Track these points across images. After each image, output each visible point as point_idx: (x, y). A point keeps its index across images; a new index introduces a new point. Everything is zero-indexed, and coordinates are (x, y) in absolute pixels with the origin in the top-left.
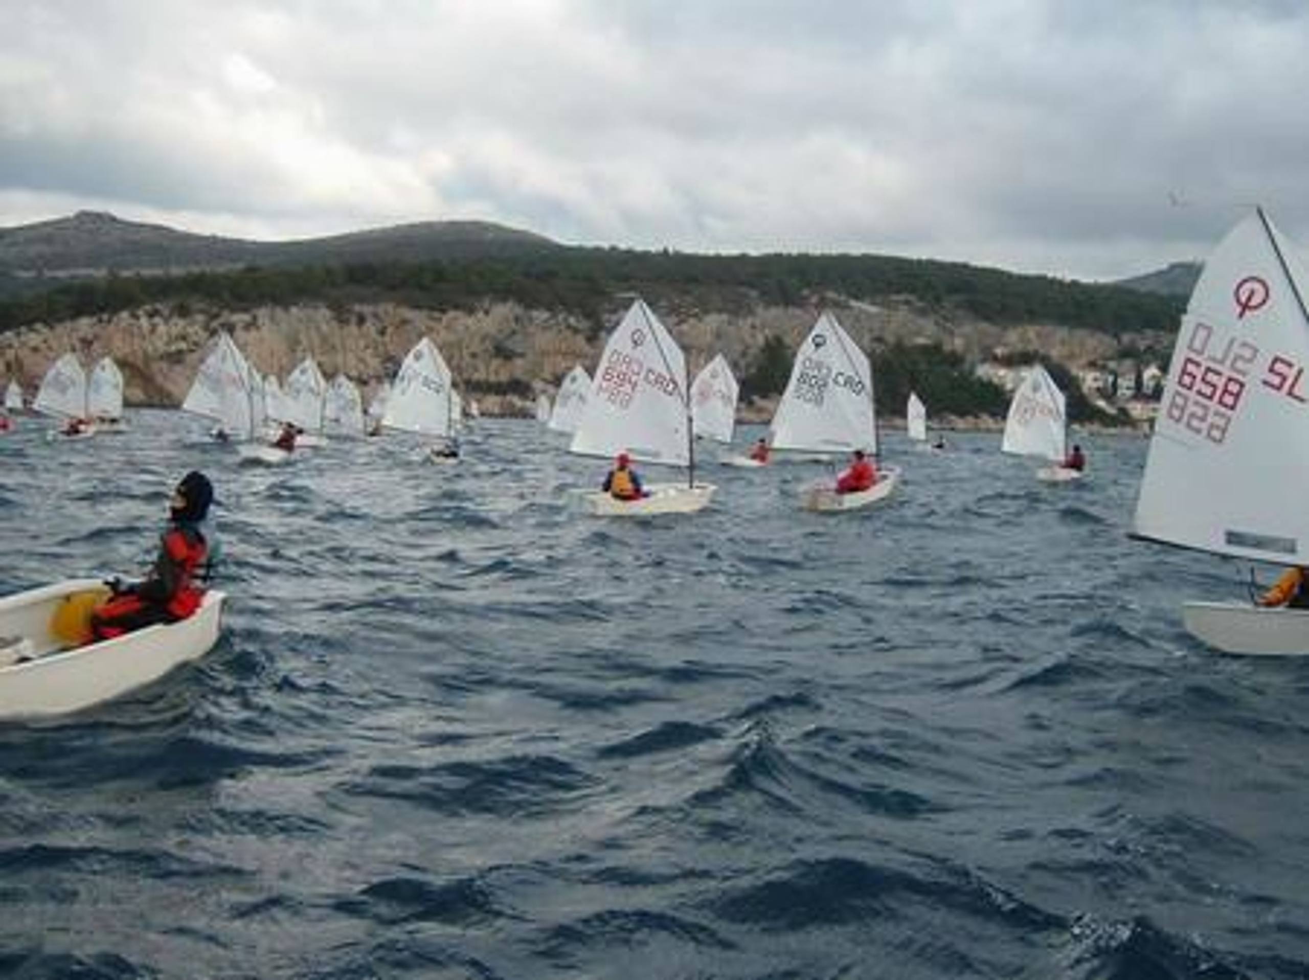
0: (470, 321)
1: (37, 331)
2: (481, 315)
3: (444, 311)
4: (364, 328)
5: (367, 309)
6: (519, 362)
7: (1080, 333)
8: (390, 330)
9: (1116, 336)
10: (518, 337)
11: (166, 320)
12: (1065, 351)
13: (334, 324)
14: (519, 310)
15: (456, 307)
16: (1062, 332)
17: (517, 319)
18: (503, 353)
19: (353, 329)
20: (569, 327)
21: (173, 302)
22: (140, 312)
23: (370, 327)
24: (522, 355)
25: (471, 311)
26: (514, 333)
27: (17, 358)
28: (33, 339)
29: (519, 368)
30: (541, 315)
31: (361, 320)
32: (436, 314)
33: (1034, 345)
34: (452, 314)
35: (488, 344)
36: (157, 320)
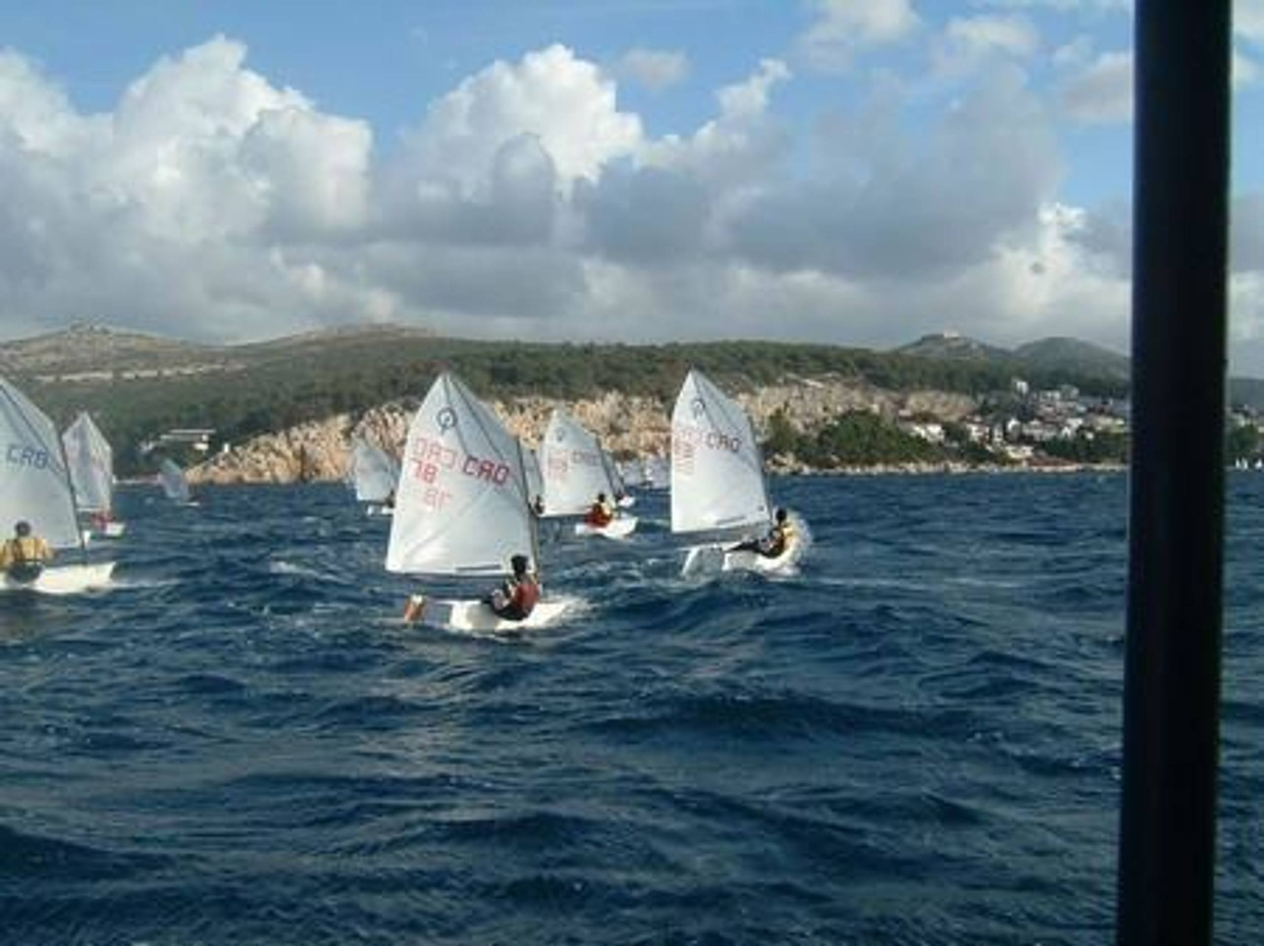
0: (594, 406)
1: (313, 426)
2: (599, 403)
3: (575, 400)
4: (524, 415)
5: (524, 401)
6: (626, 437)
7: (954, 397)
8: (541, 416)
9: (974, 397)
10: (624, 417)
11: (401, 414)
12: (945, 410)
13: (506, 414)
14: (621, 398)
15: (583, 396)
16: (944, 397)
17: (620, 404)
18: (615, 430)
19: (517, 416)
20: (655, 409)
21: (402, 400)
22: (383, 409)
23: (528, 413)
24: (628, 431)
25: (592, 399)
26: (619, 416)
27: (302, 448)
28: (313, 434)
29: (626, 441)
30: (636, 401)
31: (522, 410)
32: (571, 403)
33: (926, 408)
34: (582, 402)
35: (606, 425)
36: (396, 414)
